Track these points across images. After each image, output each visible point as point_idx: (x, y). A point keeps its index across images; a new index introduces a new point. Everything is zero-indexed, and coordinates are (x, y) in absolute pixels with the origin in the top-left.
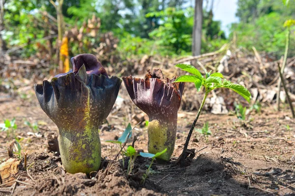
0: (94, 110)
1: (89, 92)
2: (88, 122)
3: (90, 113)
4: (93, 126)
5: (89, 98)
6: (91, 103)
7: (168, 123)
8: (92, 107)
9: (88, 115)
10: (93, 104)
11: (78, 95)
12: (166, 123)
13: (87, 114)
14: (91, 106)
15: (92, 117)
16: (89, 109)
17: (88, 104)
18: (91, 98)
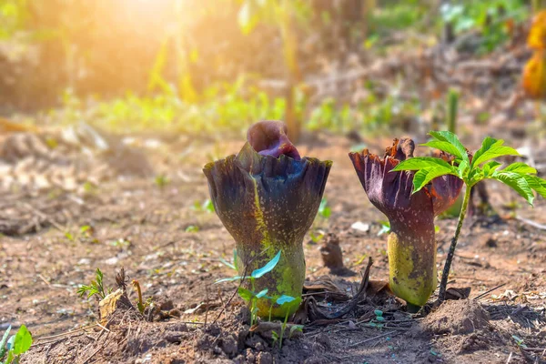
0: (269, 214)
1: (256, 186)
2: (265, 233)
3: (265, 220)
4: (276, 240)
5: (257, 197)
6: (262, 203)
7: (413, 238)
8: (266, 210)
9: (262, 222)
10: (266, 205)
11: (241, 191)
12: (409, 238)
13: (260, 220)
14: (264, 208)
15: (269, 226)
16: (262, 213)
17: (258, 206)
18: (260, 194)
